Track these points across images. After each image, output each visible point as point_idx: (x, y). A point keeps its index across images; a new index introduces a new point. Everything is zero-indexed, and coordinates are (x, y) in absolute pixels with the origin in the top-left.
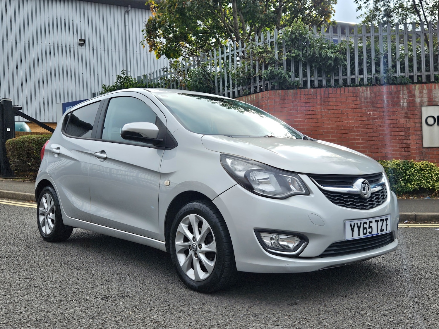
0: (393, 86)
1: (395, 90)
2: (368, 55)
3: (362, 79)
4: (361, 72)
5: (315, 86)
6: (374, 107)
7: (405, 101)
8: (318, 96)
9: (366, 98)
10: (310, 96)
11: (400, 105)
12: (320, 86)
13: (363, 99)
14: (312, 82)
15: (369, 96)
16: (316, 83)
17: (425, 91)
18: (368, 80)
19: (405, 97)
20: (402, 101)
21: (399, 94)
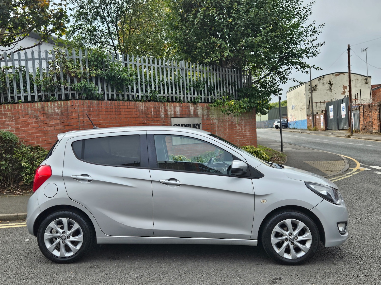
0: (156, 103)
1: (157, 105)
2: (141, 79)
3: (138, 96)
4: (137, 91)
5: (109, 99)
6: (147, 117)
7: (163, 113)
8: (114, 108)
9: (142, 111)
10: (108, 106)
11: (160, 116)
12: (113, 99)
13: (140, 111)
14: (108, 95)
15: (144, 109)
16: (110, 96)
17: (172, 108)
18: (142, 97)
19: (162, 111)
20: (161, 114)
21: (160, 108)
